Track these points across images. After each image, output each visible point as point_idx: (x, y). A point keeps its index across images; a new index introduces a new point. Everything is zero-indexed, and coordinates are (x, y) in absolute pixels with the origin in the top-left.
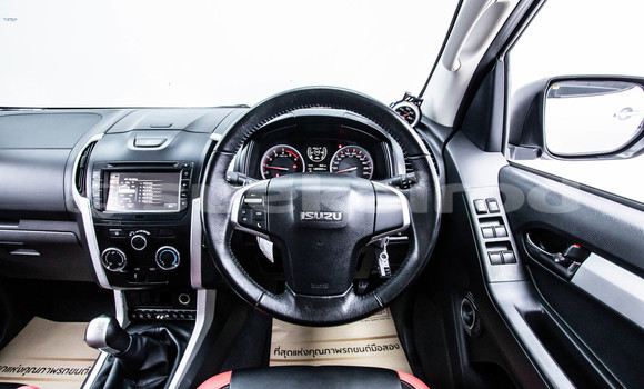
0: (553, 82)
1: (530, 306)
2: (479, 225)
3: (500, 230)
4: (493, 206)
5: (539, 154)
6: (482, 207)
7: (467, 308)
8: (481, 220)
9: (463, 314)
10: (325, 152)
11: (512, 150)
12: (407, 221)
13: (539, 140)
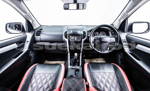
0: (134, 22)
1: (130, 52)
2: (123, 43)
3: (126, 43)
4: (125, 40)
5: (132, 33)
6: (123, 40)
7: (121, 55)
8: (123, 42)
9: (120, 56)
10: (98, 33)
11: (128, 32)
12: (115, 41)
13: (132, 31)
